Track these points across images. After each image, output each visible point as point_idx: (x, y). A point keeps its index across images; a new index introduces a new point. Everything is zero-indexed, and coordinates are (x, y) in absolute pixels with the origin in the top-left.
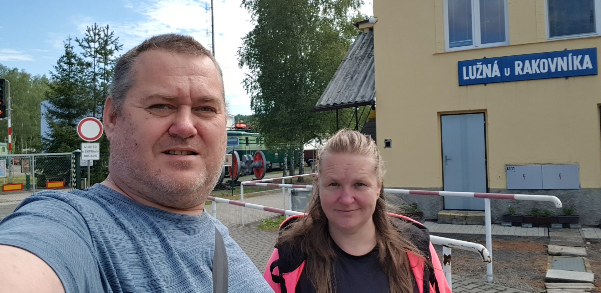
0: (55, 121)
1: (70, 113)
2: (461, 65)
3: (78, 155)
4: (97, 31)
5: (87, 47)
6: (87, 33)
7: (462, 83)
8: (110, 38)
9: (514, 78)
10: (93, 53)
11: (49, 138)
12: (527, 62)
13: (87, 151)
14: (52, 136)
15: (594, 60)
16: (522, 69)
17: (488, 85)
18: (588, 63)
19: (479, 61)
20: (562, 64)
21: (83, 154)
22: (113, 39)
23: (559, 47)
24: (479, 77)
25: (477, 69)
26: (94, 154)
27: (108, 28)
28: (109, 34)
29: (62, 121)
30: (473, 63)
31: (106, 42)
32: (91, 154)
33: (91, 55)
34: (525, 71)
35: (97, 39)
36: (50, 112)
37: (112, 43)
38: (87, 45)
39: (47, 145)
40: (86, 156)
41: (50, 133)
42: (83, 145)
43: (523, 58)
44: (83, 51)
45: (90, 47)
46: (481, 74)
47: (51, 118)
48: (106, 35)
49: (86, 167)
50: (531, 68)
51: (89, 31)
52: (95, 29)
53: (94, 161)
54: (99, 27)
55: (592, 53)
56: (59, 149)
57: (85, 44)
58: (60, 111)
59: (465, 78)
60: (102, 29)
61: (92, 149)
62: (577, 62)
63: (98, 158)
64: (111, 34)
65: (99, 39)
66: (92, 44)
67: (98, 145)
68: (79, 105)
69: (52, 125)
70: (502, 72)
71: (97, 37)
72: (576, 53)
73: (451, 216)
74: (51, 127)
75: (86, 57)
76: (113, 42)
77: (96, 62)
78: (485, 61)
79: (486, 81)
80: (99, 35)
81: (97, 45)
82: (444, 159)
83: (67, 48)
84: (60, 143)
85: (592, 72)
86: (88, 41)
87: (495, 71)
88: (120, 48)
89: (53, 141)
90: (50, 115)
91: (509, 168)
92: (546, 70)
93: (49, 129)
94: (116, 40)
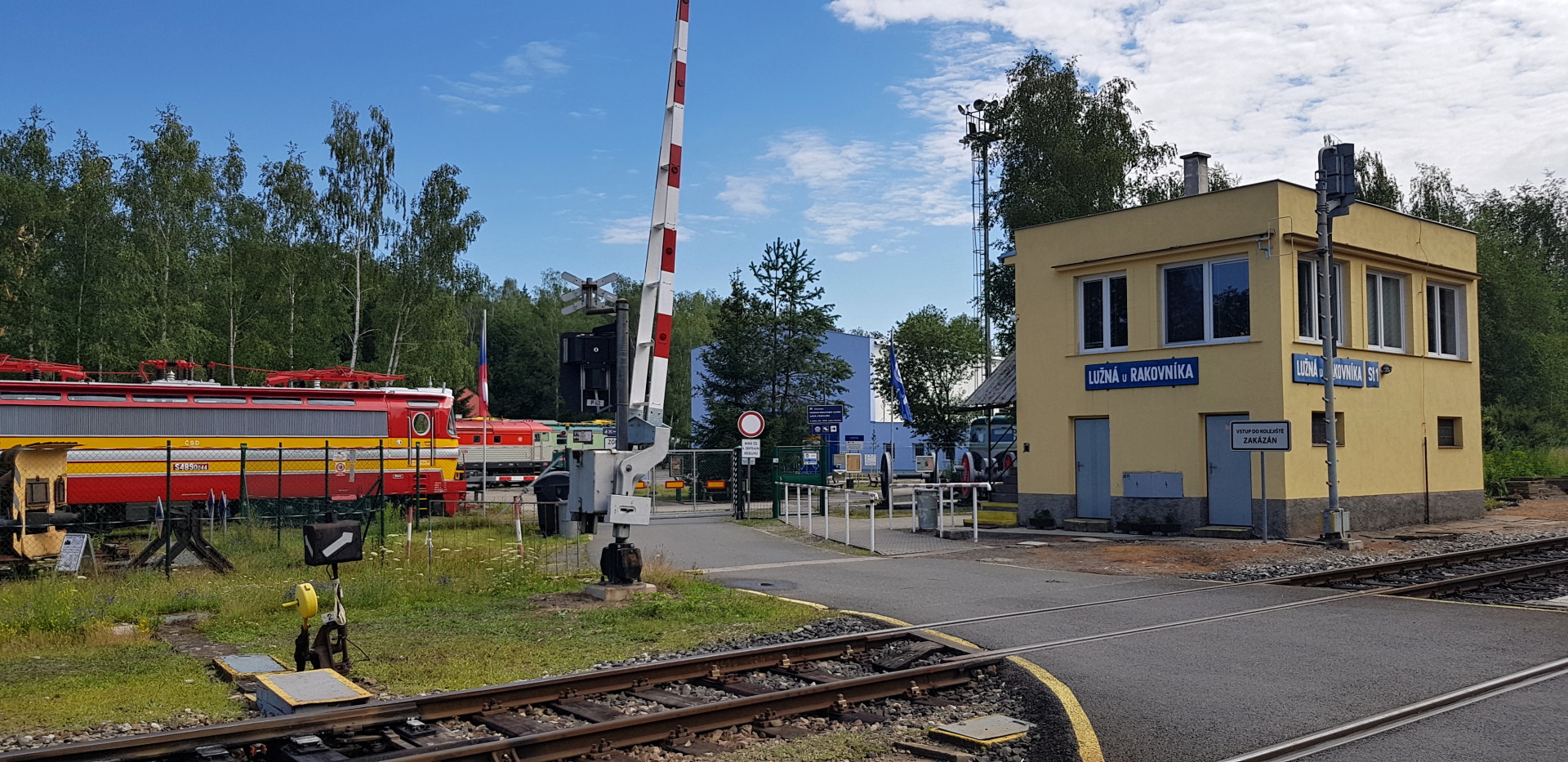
0: (718, 398)
1: (737, 386)
2: (1088, 368)
3: (739, 451)
4: (781, 251)
5: (765, 278)
6: (766, 255)
7: (1089, 388)
8: (800, 262)
9: (1131, 385)
10: (773, 288)
11: (707, 425)
12: (1141, 369)
13: (747, 448)
14: (712, 423)
15: (1195, 370)
16: (1137, 376)
17: (1111, 391)
18: (1190, 374)
19: (1102, 365)
20: (1168, 372)
21: (743, 451)
22: (805, 263)
23: (1168, 356)
24: (1102, 382)
25: (1101, 374)
26: (754, 451)
27: (798, 245)
28: (800, 254)
29: (726, 400)
30: (1097, 367)
31: (794, 269)
32: (751, 451)
33: (770, 291)
34: (1139, 378)
35: (780, 264)
36: (709, 384)
37: (803, 269)
38: (766, 274)
39: (705, 436)
40: (746, 453)
41: (709, 417)
42: (744, 441)
43: (1138, 365)
44: (760, 285)
45: (769, 277)
46: (1104, 380)
47: (710, 395)
48: (795, 257)
49: (746, 466)
50: (1143, 375)
51: (768, 252)
52: (779, 247)
53: (756, 459)
54: (784, 245)
55: (1194, 362)
56: (721, 443)
57: (763, 272)
58: (723, 383)
59: (1091, 383)
60: (789, 247)
61: (753, 446)
62: (1181, 372)
63: (758, 456)
64: (803, 255)
65: (783, 264)
66: (773, 273)
67: (758, 441)
68: (750, 375)
69: (711, 406)
70: (1120, 378)
71: (781, 260)
72: (1181, 361)
73: (1074, 523)
74: (709, 409)
75: (763, 294)
76: (805, 267)
77: (778, 301)
78: (1108, 366)
79: (1108, 387)
80: (784, 257)
81: (780, 274)
82: (1078, 466)
83: (734, 285)
84: (723, 433)
85: (1194, 381)
86: (767, 267)
87: (1112, 377)
88: (816, 277)
89: (712, 431)
90: (709, 390)
91: (1126, 475)
92: (1156, 378)
93: (707, 413)
94: (810, 263)
